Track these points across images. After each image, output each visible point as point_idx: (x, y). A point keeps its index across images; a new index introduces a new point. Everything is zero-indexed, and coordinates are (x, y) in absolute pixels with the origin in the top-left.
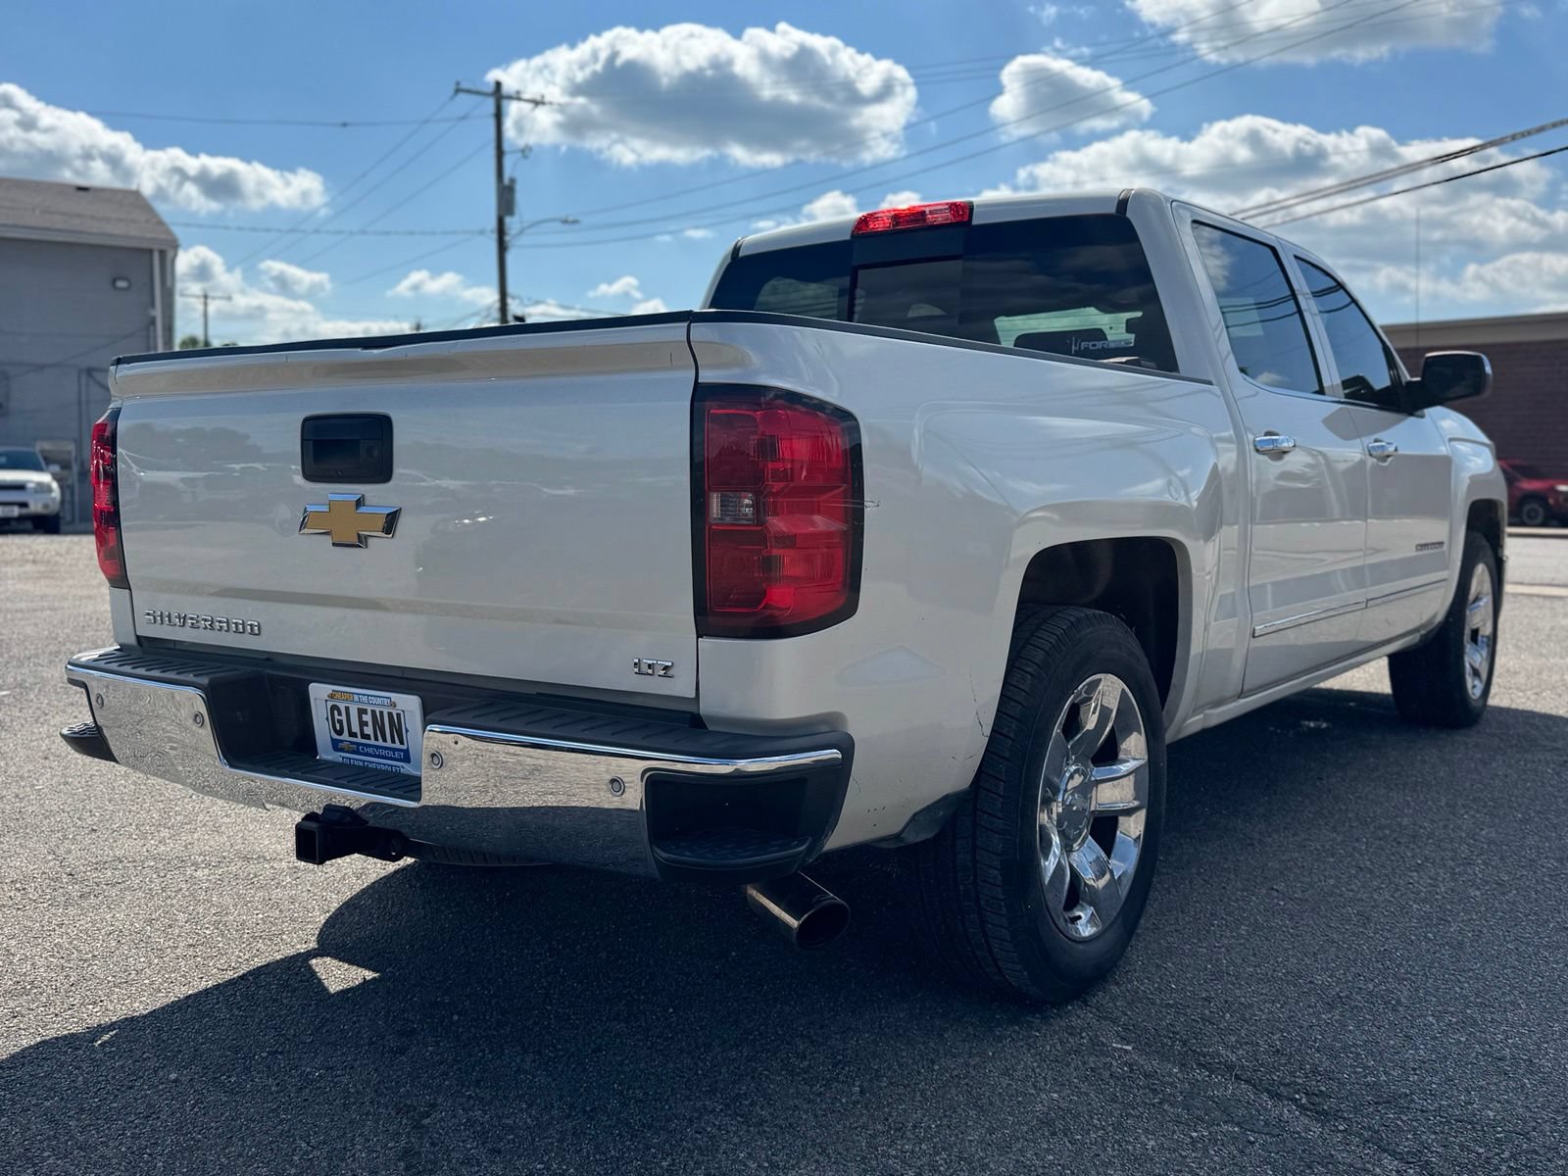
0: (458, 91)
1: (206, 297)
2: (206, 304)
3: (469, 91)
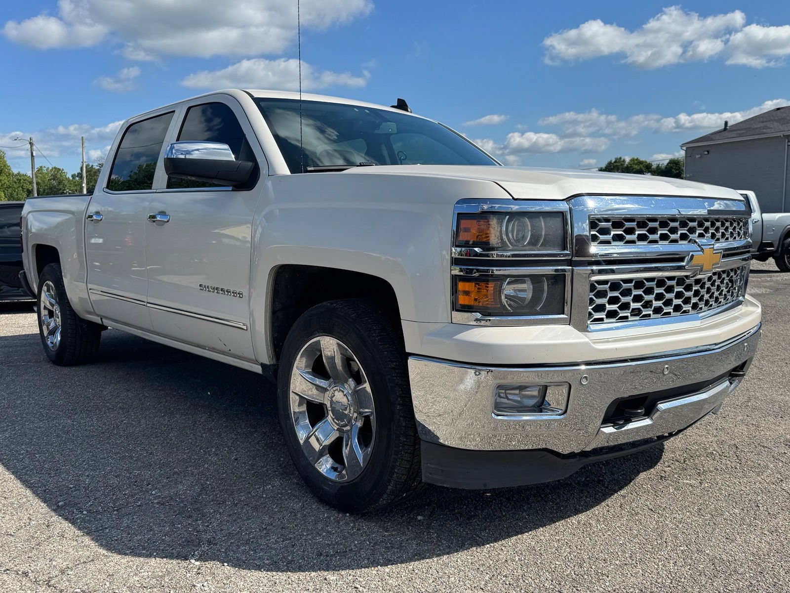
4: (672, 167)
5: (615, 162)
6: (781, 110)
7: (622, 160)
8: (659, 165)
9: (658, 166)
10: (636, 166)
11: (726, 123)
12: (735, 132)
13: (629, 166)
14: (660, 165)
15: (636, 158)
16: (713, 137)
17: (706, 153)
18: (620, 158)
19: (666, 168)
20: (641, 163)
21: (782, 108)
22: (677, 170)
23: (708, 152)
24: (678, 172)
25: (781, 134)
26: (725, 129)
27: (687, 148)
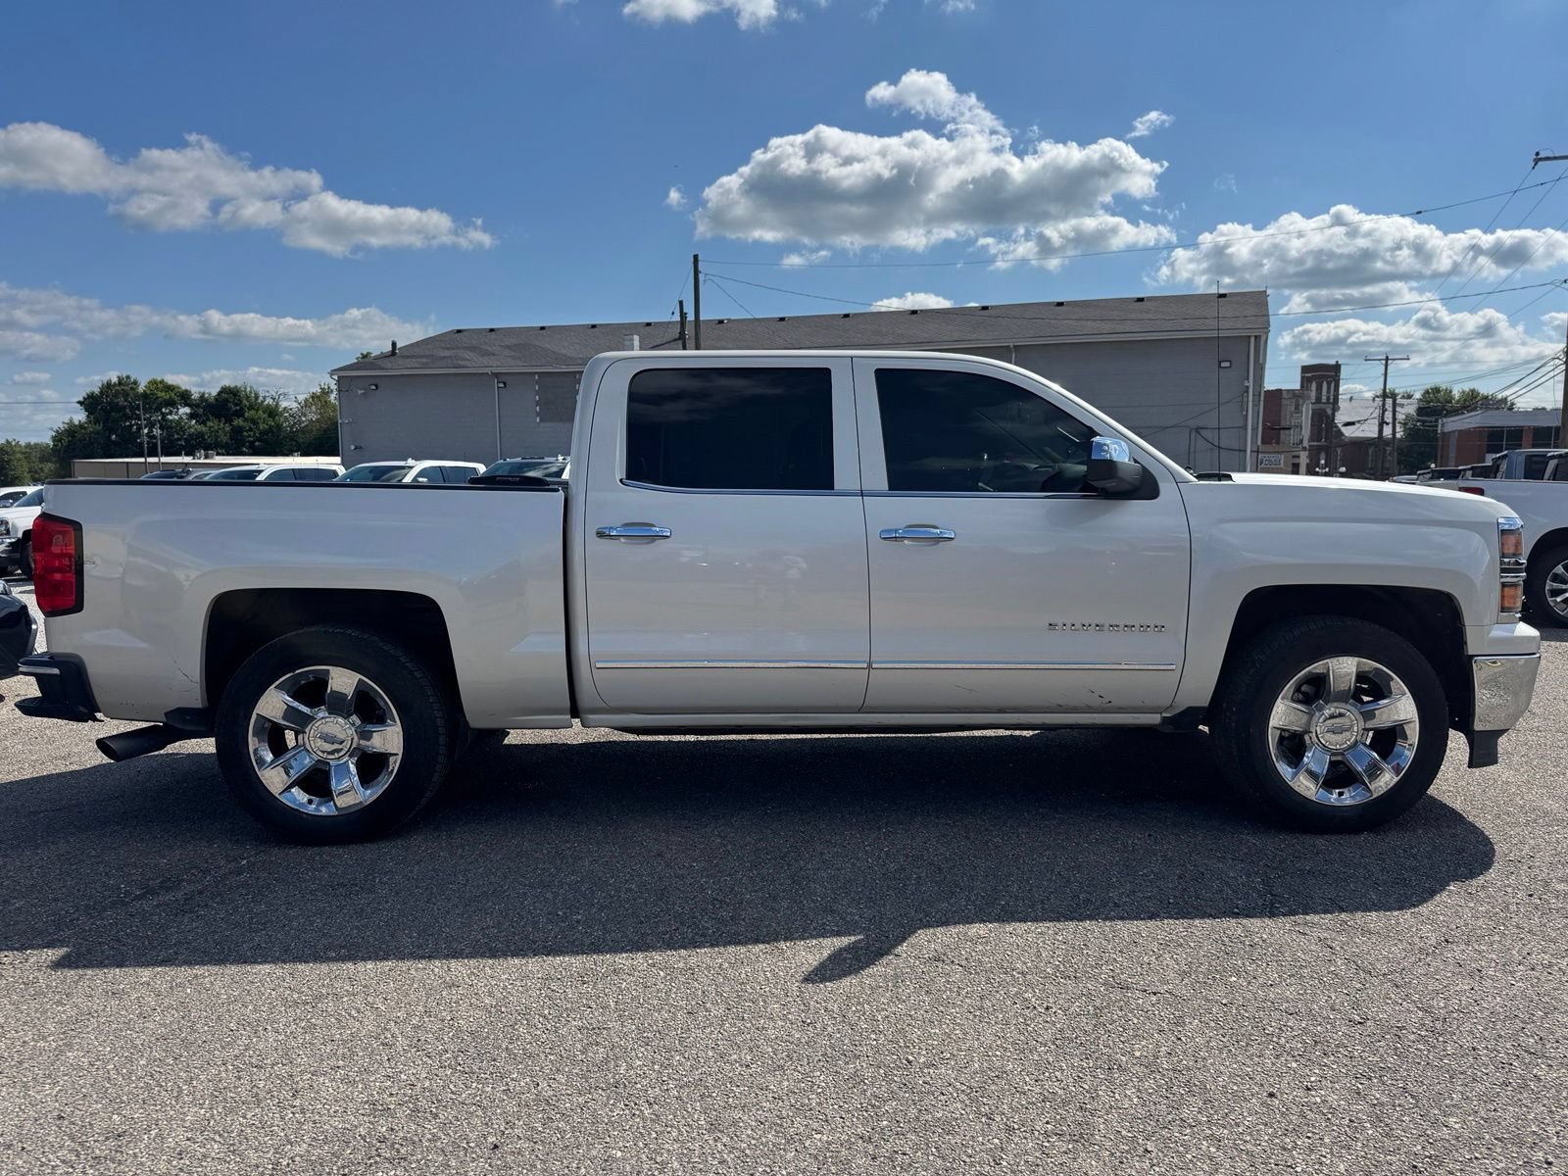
0: (1536, 161)
1: (1387, 359)
2: (1386, 366)
3: (1547, 159)
4: (227, 400)
5: (120, 383)
6: (465, 333)
7: (132, 380)
8: (203, 394)
9: (202, 396)
10: (163, 394)
11: (394, 344)
12: (414, 360)
13: (148, 392)
14: (206, 395)
15: (159, 379)
16: (380, 363)
17: (374, 387)
18: (128, 377)
19: (216, 400)
20: (169, 388)
21: (464, 330)
22: (236, 405)
23: (376, 386)
24: (238, 408)
25: (488, 370)
26: (393, 353)
27: (339, 377)
